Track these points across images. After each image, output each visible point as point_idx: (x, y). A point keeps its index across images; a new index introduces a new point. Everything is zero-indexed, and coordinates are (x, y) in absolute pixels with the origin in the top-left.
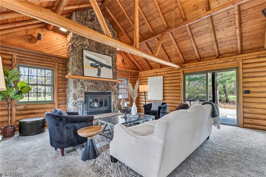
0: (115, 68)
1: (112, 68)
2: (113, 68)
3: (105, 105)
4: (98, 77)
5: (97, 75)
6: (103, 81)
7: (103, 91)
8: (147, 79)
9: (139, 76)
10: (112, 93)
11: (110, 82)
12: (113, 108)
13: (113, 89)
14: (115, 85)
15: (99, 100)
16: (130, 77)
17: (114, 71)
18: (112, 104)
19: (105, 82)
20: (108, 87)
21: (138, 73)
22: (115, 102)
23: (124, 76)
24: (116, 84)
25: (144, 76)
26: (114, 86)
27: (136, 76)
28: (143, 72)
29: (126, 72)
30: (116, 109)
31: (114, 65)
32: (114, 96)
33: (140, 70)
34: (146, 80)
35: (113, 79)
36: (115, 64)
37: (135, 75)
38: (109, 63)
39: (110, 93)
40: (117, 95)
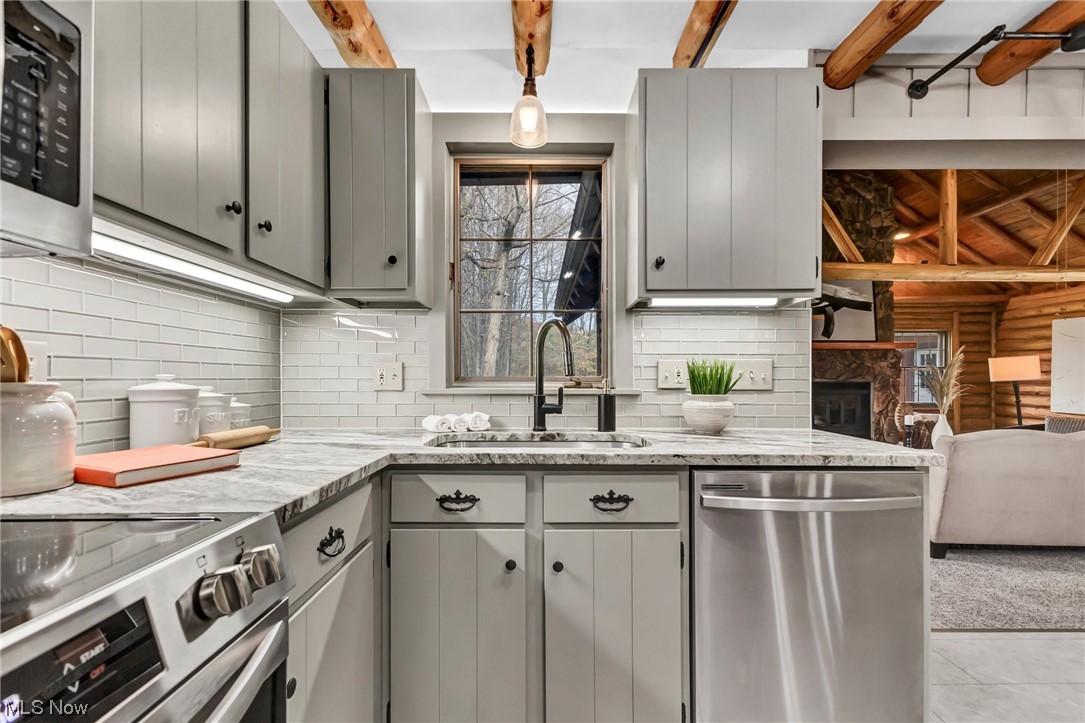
0: (885, 305)
1: (872, 308)
2: (878, 305)
3: (846, 421)
4: (826, 339)
5: (823, 334)
6: (842, 351)
7: (840, 379)
8: (1049, 327)
9: (1006, 314)
10: (872, 384)
11: (867, 350)
12: (875, 431)
13: (877, 372)
14: (885, 359)
15: (828, 407)
16: (961, 323)
17: (880, 316)
18: (872, 419)
19: (849, 353)
20: (857, 368)
21: (1005, 304)
22: (884, 412)
23: (929, 322)
24: (890, 355)
25: (1033, 313)
26: (882, 364)
27: (994, 314)
28: (1028, 297)
29: (938, 305)
30: (888, 435)
31: (880, 296)
32: (880, 394)
33: (1014, 292)
34: (1044, 332)
35: (877, 341)
36: (888, 291)
37: (989, 313)
38: (861, 293)
39: (866, 386)
40: (893, 392)
